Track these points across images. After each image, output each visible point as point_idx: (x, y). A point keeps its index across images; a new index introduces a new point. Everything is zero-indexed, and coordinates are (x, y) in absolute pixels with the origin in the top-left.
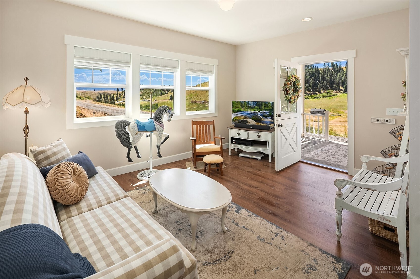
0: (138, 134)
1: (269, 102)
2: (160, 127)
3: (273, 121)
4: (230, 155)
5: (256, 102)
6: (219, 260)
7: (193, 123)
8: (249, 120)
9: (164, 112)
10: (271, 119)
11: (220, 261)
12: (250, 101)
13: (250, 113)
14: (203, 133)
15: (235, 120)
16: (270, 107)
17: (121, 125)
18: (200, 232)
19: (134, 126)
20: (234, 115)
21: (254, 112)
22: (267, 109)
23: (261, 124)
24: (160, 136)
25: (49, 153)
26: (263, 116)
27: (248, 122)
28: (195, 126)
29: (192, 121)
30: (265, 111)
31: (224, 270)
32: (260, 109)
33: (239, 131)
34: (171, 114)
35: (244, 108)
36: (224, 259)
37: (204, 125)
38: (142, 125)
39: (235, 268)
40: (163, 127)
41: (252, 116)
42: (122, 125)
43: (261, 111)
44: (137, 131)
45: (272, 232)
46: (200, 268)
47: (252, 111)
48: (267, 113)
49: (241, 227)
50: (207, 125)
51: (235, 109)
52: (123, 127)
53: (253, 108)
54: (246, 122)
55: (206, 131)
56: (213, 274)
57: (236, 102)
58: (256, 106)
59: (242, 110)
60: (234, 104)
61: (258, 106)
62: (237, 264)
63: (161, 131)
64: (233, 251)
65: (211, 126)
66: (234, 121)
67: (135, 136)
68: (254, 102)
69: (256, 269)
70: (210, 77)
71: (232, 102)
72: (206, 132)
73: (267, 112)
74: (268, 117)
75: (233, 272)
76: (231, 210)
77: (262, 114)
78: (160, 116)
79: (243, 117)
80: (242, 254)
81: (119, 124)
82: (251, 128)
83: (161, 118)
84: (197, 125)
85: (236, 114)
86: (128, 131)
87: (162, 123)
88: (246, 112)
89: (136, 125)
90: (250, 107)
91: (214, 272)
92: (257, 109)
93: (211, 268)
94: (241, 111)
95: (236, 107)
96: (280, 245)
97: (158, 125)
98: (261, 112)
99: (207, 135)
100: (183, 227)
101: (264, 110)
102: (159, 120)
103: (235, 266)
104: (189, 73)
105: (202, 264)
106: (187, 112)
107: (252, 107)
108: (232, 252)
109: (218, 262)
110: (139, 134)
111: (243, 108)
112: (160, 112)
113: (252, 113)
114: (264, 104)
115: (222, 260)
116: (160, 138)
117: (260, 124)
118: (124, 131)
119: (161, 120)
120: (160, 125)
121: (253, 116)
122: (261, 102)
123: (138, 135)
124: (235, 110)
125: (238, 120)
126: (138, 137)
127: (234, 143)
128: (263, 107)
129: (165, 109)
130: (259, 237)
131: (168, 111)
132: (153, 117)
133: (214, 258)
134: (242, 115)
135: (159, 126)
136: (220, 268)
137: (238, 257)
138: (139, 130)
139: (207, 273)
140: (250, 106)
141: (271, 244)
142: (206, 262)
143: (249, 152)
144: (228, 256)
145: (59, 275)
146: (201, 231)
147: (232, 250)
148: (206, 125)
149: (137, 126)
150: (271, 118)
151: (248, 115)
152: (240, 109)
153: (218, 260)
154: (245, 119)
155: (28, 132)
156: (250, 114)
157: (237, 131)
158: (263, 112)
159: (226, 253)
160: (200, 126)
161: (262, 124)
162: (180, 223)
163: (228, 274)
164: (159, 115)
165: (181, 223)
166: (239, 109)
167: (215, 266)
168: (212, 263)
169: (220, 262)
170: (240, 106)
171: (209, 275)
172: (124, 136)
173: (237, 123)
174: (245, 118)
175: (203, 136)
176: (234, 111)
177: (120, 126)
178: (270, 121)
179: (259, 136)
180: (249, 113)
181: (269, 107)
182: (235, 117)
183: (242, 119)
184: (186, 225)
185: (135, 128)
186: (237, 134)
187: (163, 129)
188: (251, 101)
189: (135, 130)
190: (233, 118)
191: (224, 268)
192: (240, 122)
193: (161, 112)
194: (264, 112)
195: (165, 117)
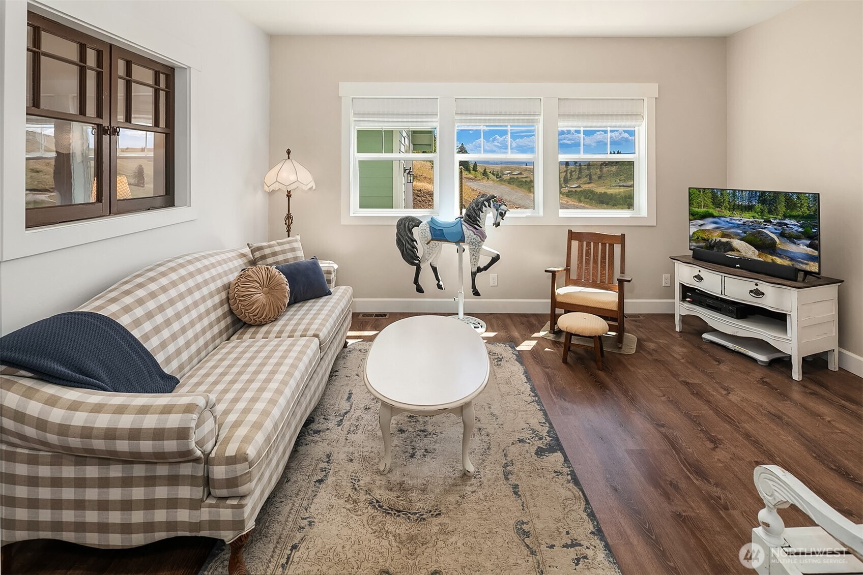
0: (430, 243)
1: (801, 193)
2: (475, 236)
3: (816, 253)
4: (678, 329)
5: (758, 194)
6: (399, 511)
7: (572, 236)
8: (736, 243)
9: (486, 207)
10: (809, 246)
11: (399, 515)
12: (739, 190)
13: (740, 223)
14: (595, 262)
15: (697, 240)
16: (805, 209)
17: (405, 225)
18: (426, 449)
19: (424, 228)
20: (694, 225)
21: (751, 220)
22: (794, 213)
23: (774, 258)
24: (474, 253)
25: (267, 251)
26: (782, 235)
27: (732, 249)
28: (575, 244)
29: (570, 232)
30: (787, 221)
31: (387, 532)
32: (770, 212)
33: (700, 271)
34: (500, 211)
35: (723, 208)
36: (410, 515)
37: (600, 244)
38: (438, 228)
39: (408, 541)
40: (483, 237)
41: (745, 233)
42: (407, 224)
43: (775, 219)
44: (430, 238)
45: (568, 533)
46: (359, 504)
47: (747, 218)
48: (796, 228)
49: (510, 484)
50: (607, 245)
51: (697, 209)
52: (407, 229)
53: (749, 208)
54: (729, 247)
55: (603, 257)
56: (366, 524)
57: (700, 192)
58: (759, 203)
59: (716, 213)
60: (694, 194)
61: (763, 204)
62: (420, 539)
63: (476, 243)
64: (439, 514)
65: (617, 248)
66: (695, 240)
67: (426, 247)
68: (751, 193)
69: (441, 571)
70: (636, 129)
71: (689, 192)
72: (603, 261)
73: (795, 225)
74: (799, 238)
75: (397, 546)
76: (529, 443)
77: (776, 229)
78: (476, 214)
79: (718, 232)
80: (450, 528)
81: (401, 223)
82: (738, 267)
83: (480, 218)
84: (581, 241)
85: (701, 222)
86: (416, 236)
87: (481, 228)
88: (728, 219)
89: (428, 226)
90: (739, 206)
91: (370, 523)
92: (762, 212)
93: (374, 514)
94: (712, 216)
95: (698, 203)
96: (551, 569)
97: (471, 232)
98: (776, 221)
99: (603, 268)
100: (411, 429)
101: (785, 217)
102: (474, 221)
103: (412, 538)
104: (566, 124)
105: (369, 500)
106: (561, 211)
107: (745, 207)
108: (437, 515)
109: (395, 514)
110: (434, 244)
111: (719, 209)
112: (477, 206)
113: (744, 224)
114: (783, 199)
115: (403, 516)
116: (474, 257)
117: (769, 258)
118: (409, 235)
119: (479, 221)
120: (474, 232)
121: (749, 231)
122: (775, 193)
123: (431, 246)
124: (697, 213)
125: (704, 239)
126: (431, 248)
127: (688, 299)
128: (782, 208)
129: (488, 200)
130: (523, 523)
131: (494, 206)
132: (463, 214)
133: (397, 503)
134: (718, 228)
135: (472, 234)
136: (387, 525)
137: (435, 529)
138: (433, 237)
139: (359, 517)
140: (739, 202)
141: (532, 553)
142: (377, 501)
143: (728, 334)
144: (422, 515)
145: (74, 371)
146: (429, 450)
147: (440, 511)
148: (604, 245)
149: (429, 229)
150: (808, 242)
151: (732, 227)
152: (711, 211)
153: (396, 511)
154: (724, 240)
155: (292, 223)
156: (739, 226)
157: (695, 270)
158: (780, 224)
159: (424, 509)
160: (588, 245)
161: (777, 258)
162: (414, 420)
163: (385, 543)
164: (475, 212)
165: (415, 422)
166: (708, 211)
167: (383, 516)
168: (384, 509)
169: (397, 516)
170: (709, 202)
171: (359, 522)
172: (407, 245)
173: (701, 247)
174: (724, 236)
175: (595, 268)
176: (694, 216)
177: (402, 226)
178: (804, 252)
179: (758, 293)
180: (738, 222)
181: (800, 207)
182: (696, 230)
183: (716, 237)
184: (419, 427)
185: (426, 233)
186: (695, 277)
187: (480, 240)
188: (742, 191)
189: (426, 235)
190: (691, 234)
191: (391, 528)
192: (711, 246)
193: (479, 207)
194: (786, 224)
195: (489, 217)
